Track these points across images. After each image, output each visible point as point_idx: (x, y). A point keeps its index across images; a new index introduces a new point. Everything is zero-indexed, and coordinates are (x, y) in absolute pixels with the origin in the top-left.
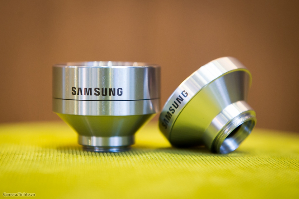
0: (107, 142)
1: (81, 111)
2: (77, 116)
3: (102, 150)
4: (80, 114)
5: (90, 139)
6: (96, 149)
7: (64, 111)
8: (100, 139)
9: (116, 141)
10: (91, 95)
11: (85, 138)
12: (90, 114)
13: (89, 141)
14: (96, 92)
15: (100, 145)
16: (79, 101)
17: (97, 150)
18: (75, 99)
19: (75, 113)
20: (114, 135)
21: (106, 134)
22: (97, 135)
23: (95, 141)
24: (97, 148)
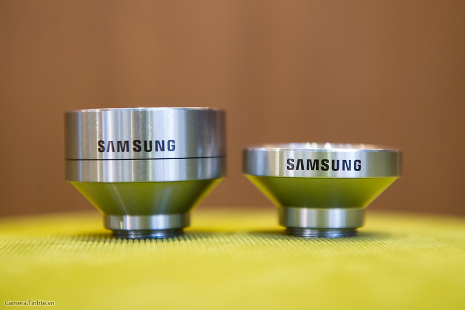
0: (147, 222)
1: (107, 176)
2: (102, 183)
3: (139, 237)
4: (104, 181)
5: (122, 220)
6: (130, 235)
7: (82, 177)
8: (137, 219)
9: (160, 222)
10: (128, 150)
11: (113, 219)
12: (120, 180)
13: (121, 222)
14: (135, 147)
15: (137, 227)
16: (104, 161)
17: (133, 237)
18: (98, 159)
19: (98, 180)
20: (157, 213)
21: (146, 210)
22: (132, 213)
23: (129, 223)
24: (132, 233)
